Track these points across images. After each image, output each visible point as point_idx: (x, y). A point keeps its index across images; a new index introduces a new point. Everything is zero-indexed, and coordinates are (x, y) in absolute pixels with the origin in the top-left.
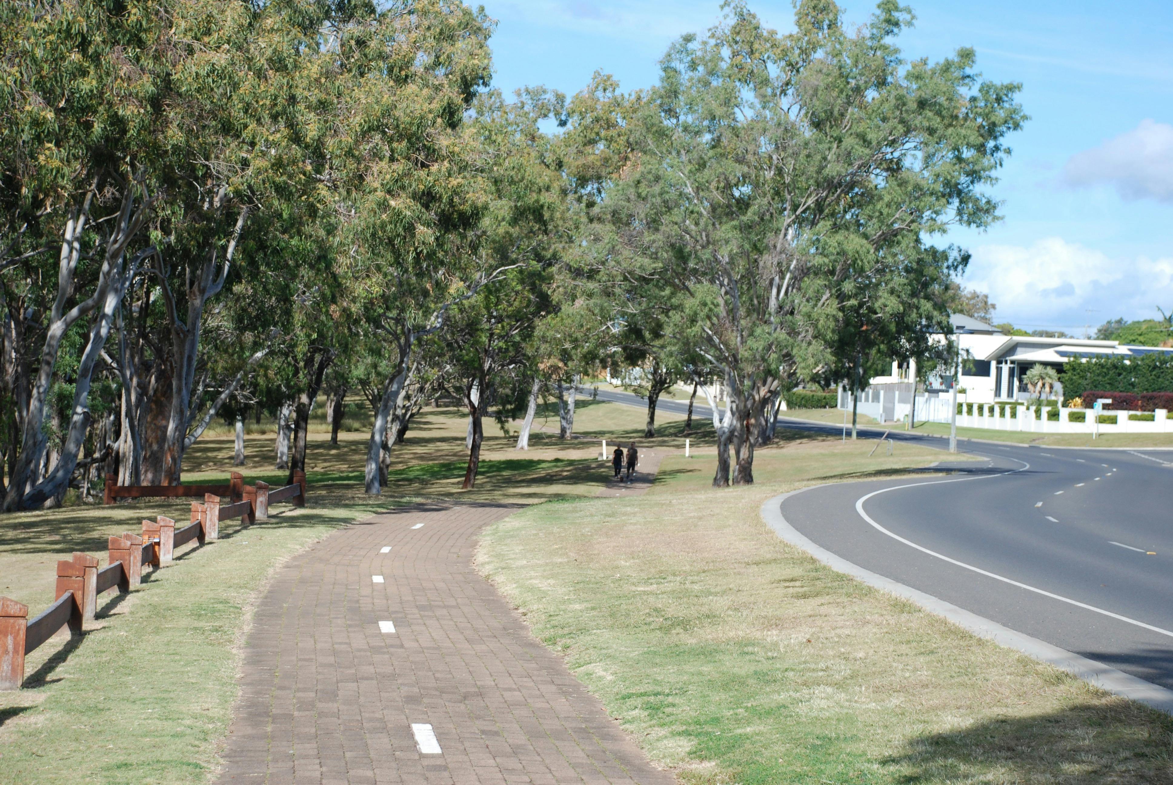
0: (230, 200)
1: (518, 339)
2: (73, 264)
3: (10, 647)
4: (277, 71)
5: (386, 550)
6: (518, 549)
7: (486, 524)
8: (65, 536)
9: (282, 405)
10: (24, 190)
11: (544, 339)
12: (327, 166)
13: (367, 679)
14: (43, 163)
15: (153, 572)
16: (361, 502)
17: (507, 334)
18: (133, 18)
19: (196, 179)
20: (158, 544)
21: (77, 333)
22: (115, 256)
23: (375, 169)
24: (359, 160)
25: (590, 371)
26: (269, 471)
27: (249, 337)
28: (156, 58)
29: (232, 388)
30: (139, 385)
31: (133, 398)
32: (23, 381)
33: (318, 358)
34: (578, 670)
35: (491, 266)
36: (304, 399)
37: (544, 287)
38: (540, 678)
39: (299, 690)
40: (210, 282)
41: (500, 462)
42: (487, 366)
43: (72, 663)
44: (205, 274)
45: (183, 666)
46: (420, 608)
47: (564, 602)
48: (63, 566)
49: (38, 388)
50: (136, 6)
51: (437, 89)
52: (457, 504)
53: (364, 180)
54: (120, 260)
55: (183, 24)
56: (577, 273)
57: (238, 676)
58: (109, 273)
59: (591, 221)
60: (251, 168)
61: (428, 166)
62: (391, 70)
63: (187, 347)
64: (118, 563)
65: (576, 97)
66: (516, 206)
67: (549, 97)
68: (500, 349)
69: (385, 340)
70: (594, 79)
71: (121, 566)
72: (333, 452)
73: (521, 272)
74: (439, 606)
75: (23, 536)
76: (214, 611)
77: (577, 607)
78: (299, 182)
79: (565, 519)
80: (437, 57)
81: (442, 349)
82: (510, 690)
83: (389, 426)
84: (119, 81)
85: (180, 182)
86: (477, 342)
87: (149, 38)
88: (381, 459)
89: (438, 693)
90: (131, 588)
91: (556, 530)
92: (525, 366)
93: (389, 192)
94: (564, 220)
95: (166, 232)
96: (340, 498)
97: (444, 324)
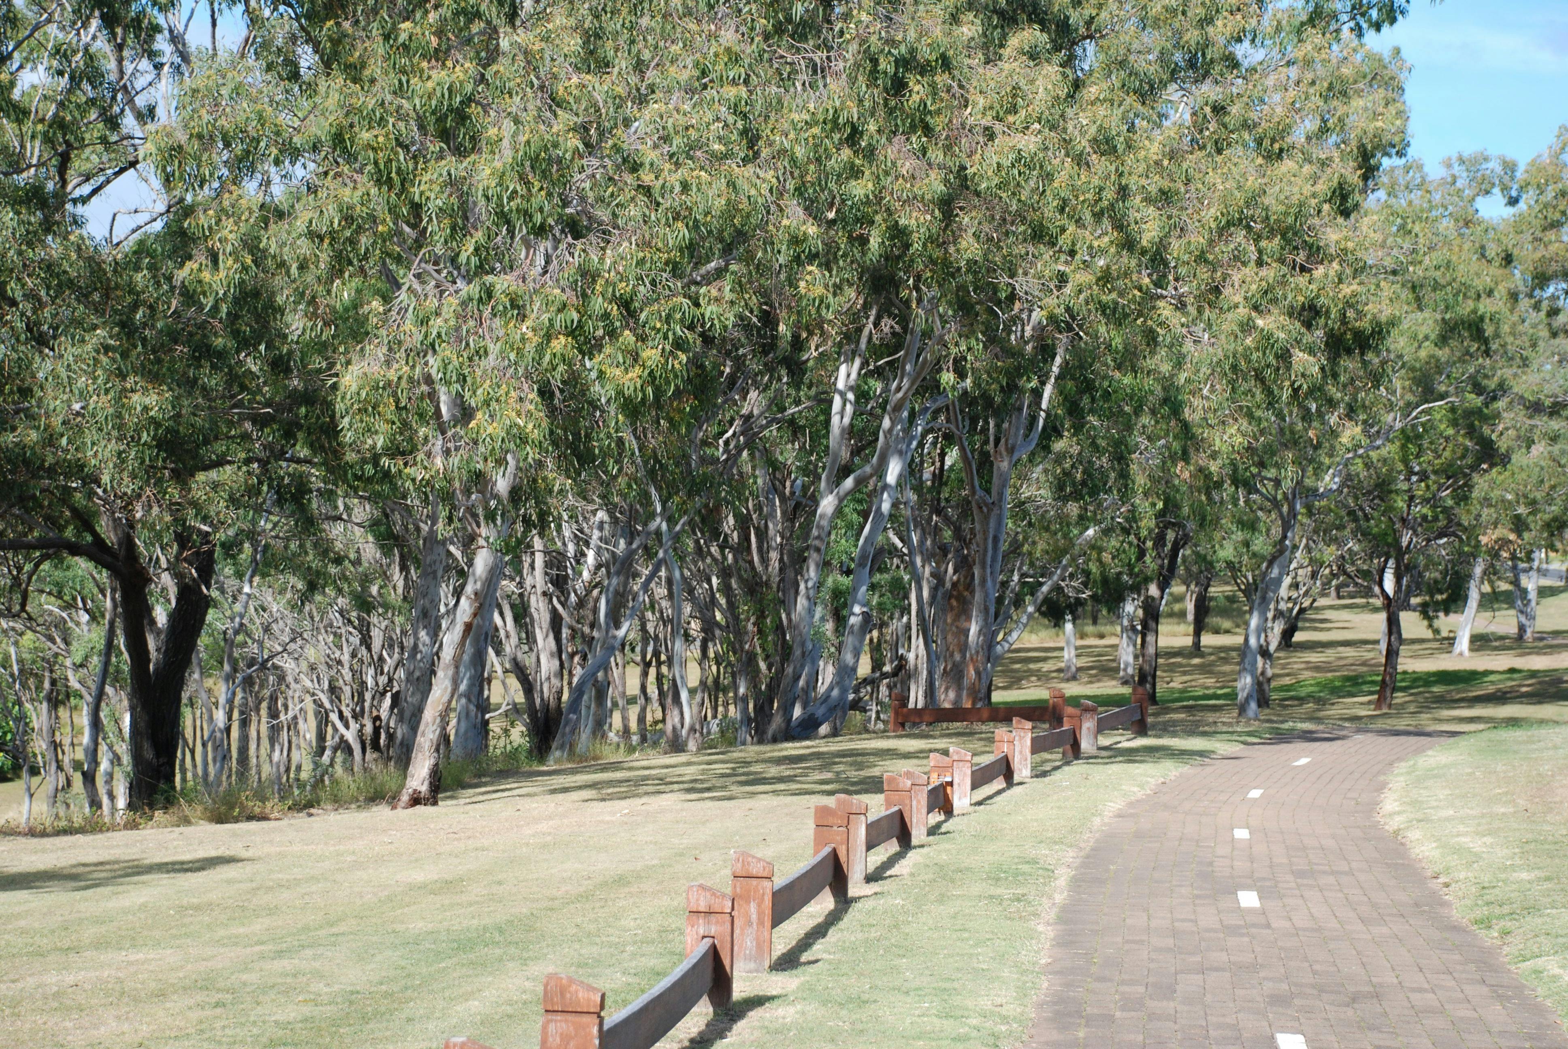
0: (1043, 329)
1: (1450, 502)
2: (847, 420)
3: (754, 917)
4: (1102, 154)
5: (1255, 794)
6: (1442, 794)
7: (1400, 759)
8: (838, 773)
9: (1124, 600)
10: (782, 328)
11: (1486, 501)
12: (1171, 278)
13: (1217, 969)
14: (803, 291)
15: (945, 821)
16: (1225, 729)
17: (1434, 496)
18: (916, 98)
19: (999, 303)
20: (951, 784)
21: (855, 510)
22: (898, 408)
23: (1236, 277)
24: (1214, 266)
25: (1559, 545)
26: (1110, 687)
27: (1073, 509)
28: (948, 148)
29: (1055, 578)
30: (932, 575)
31: (926, 593)
32: (790, 573)
33: (1171, 535)
34: (1522, 965)
35: (1408, 404)
36: (1153, 590)
37: (1486, 430)
38: (1464, 976)
39: (1123, 982)
40: (1020, 438)
41: (1429, 674)
42: (1405, 541)
43: (833, 940)
44: (1015, 428)
45: (971, 946)
46: (1299, 874)
47: (1505, 869)
48: (822, 812)
49: (806, 582)
50: (918, 82)
51: (1323, 164)
52: (1359, 731)
53: (1220, 293)
54: (905, 414)
55: (981, 102)
56: (1535, 408)
57: (1043, 961)
58: (890, 430)
59: (1554, 335)
60: (1070, 285)
61: (1309, 271)
62: (1259, 142)
63: (992, 524)
64: (896, 809)
65: (1533, 163)
66: (1443, 319)
67: (1494, 165)
68: (1424, 518)
69: (1261, 509)
70: (1558, 137)
71: (900, 813)
72: (1196, 661)
73: (1453, 410)
74: (1324, 872)
75: (788, 773)
76: (1016, 874)
77: (1524, 875)
78: (1133, 300)
79: (1515, 752)
80: (1324, 121)
81: (1342, 518)
82: (1420, 990)
83: (1270, 624)
84: (901, 180)
85: (978, 307)
86: (1391, 509)
87: (937, 123)
88: (1259, 671)
89: (1315, 992)
90: (915, 841)
91: (1500, 768)
92: (1461, 540)
93: (1256, 308)
94: (1513, 334)
95: (961, 374)
96: (1197, 724)
97: (1343, 485)
